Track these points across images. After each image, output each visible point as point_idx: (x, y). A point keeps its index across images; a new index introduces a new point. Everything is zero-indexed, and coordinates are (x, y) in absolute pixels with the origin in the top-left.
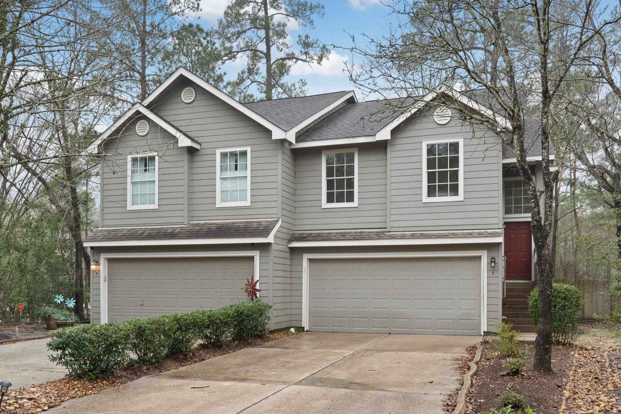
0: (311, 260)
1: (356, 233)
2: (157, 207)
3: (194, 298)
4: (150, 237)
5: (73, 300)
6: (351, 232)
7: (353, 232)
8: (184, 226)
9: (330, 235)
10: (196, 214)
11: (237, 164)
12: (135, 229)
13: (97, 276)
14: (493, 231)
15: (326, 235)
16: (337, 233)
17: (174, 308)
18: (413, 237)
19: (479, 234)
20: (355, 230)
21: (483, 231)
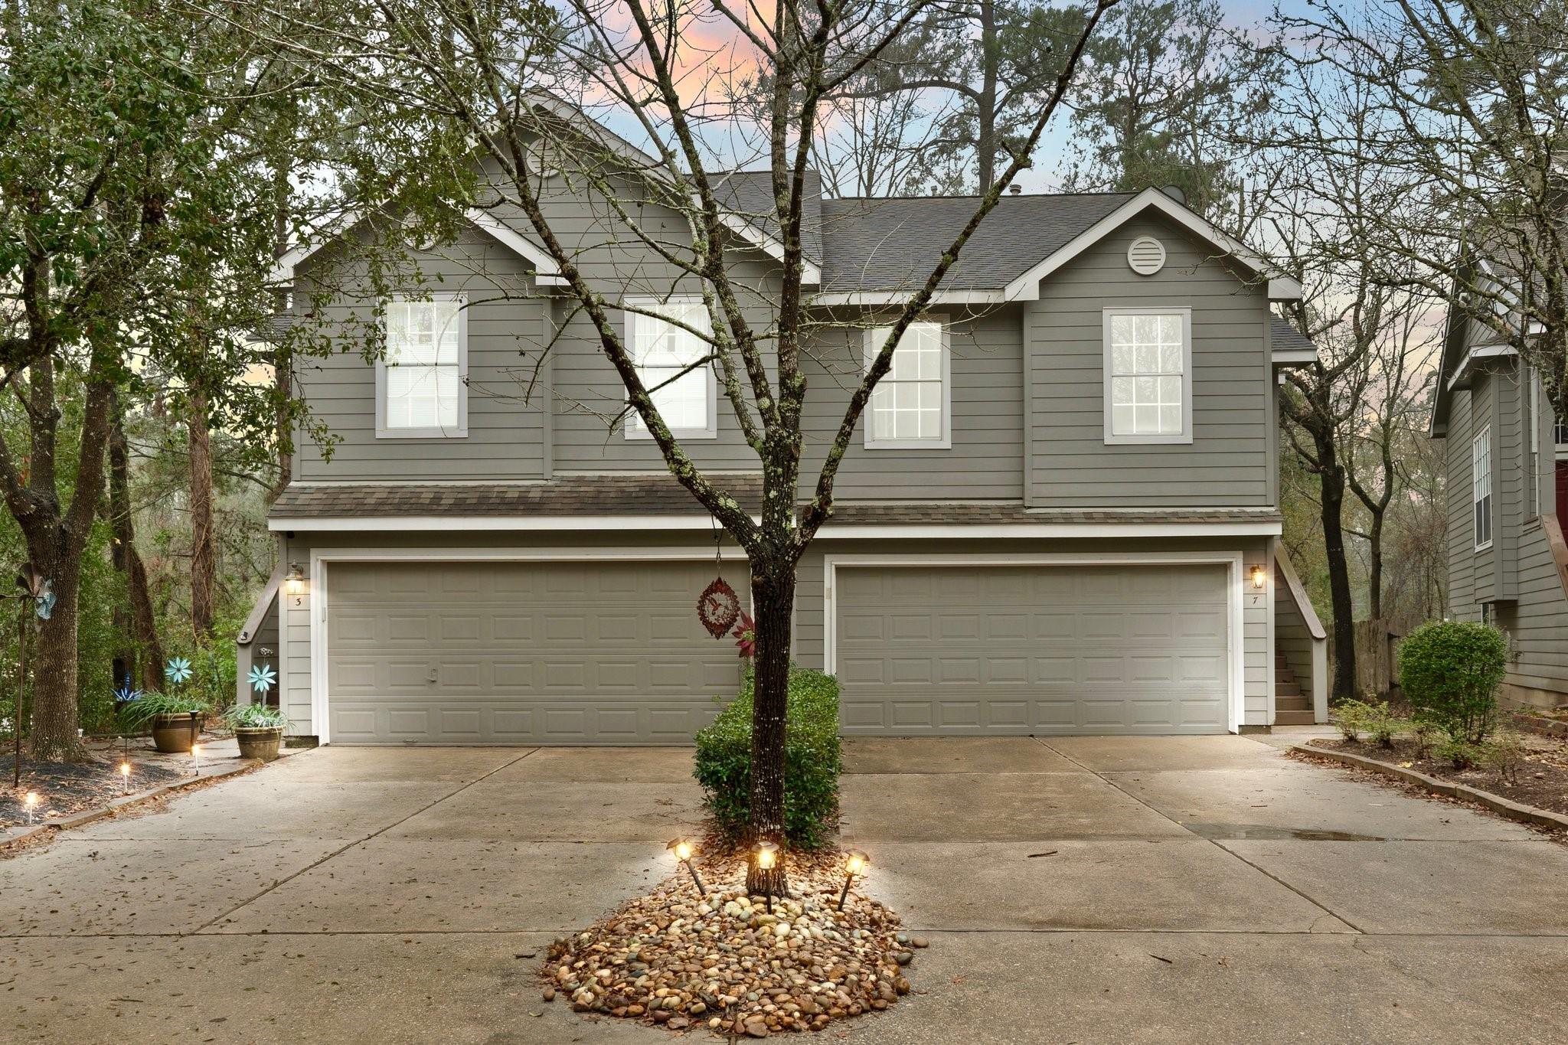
0: (840, 570)
1: (953, 508)
2: (466, 435)
3: (583, 662)
4: (461, 508)
5: (269, 671)
6: (939, 507)
7: (945, 507)
8: (544, 482)
9: (889, 512)
10: (567, 453)
11: (674, 337)
12: (403, 487)
13: (301, 607)
14: (1258, 509)
15: (882, 512)
16: (907, 508)
17: (527, 688)
18: (1089, 520)
19: (1231, 515)
20: (948, 503)
21: (1236, 510)
